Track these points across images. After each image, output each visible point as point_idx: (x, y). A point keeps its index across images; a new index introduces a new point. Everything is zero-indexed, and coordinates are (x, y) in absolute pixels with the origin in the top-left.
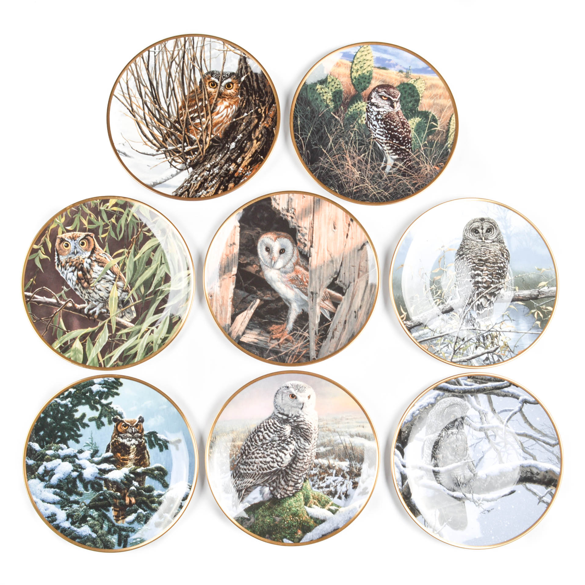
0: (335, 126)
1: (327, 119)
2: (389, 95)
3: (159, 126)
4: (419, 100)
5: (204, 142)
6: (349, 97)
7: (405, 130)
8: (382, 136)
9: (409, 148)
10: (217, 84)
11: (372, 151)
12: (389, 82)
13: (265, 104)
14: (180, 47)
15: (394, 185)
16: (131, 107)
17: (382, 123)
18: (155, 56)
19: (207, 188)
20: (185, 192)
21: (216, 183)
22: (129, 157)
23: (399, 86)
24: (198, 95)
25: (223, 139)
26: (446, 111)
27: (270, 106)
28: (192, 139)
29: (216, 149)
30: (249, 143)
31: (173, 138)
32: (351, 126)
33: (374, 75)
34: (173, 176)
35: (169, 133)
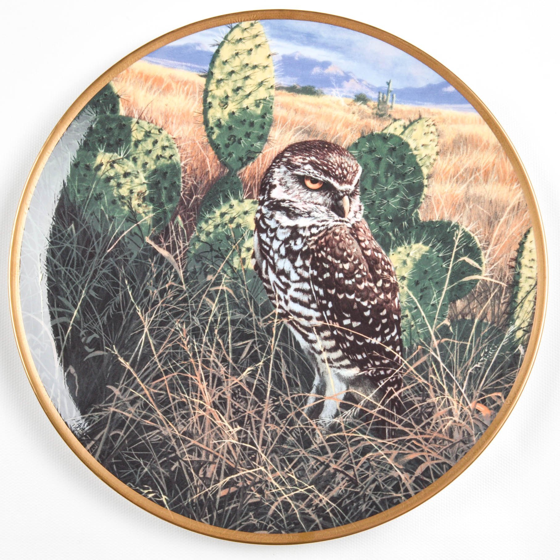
0: (157, 280)
1: (131, 260)
2: (326, 173)
4: (421, 187)
6: (201, 187)
7: (380, 283)
8: (307, 305)
9: (392, 342)
11: (277, 354)
12: (325, 134)
15: (348, 467)
17: (308, 263)
23: (356, 145)
26: (507, 222)
32: (210, 278)
33: (278, 112)
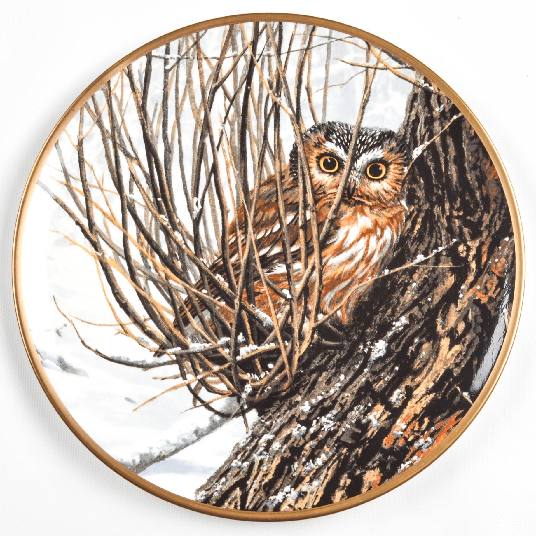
3: (167, 277)
5: (296, 334)
10: (341, 161)
13: (480, 233)
14: (240, 50)
16: (89, 217)
18: (166, 72)
19: (300, 480)
20: (232, 488)
21: (325, 463)
22: (74, 371)
24: (284, 192)
25: (350, 327)
27: (495, 242)
28: (261, 322)
29: (330, 359)
30: (426, 346)
31: (207, 316)
34: (199, 434)
35: (195, 300)
